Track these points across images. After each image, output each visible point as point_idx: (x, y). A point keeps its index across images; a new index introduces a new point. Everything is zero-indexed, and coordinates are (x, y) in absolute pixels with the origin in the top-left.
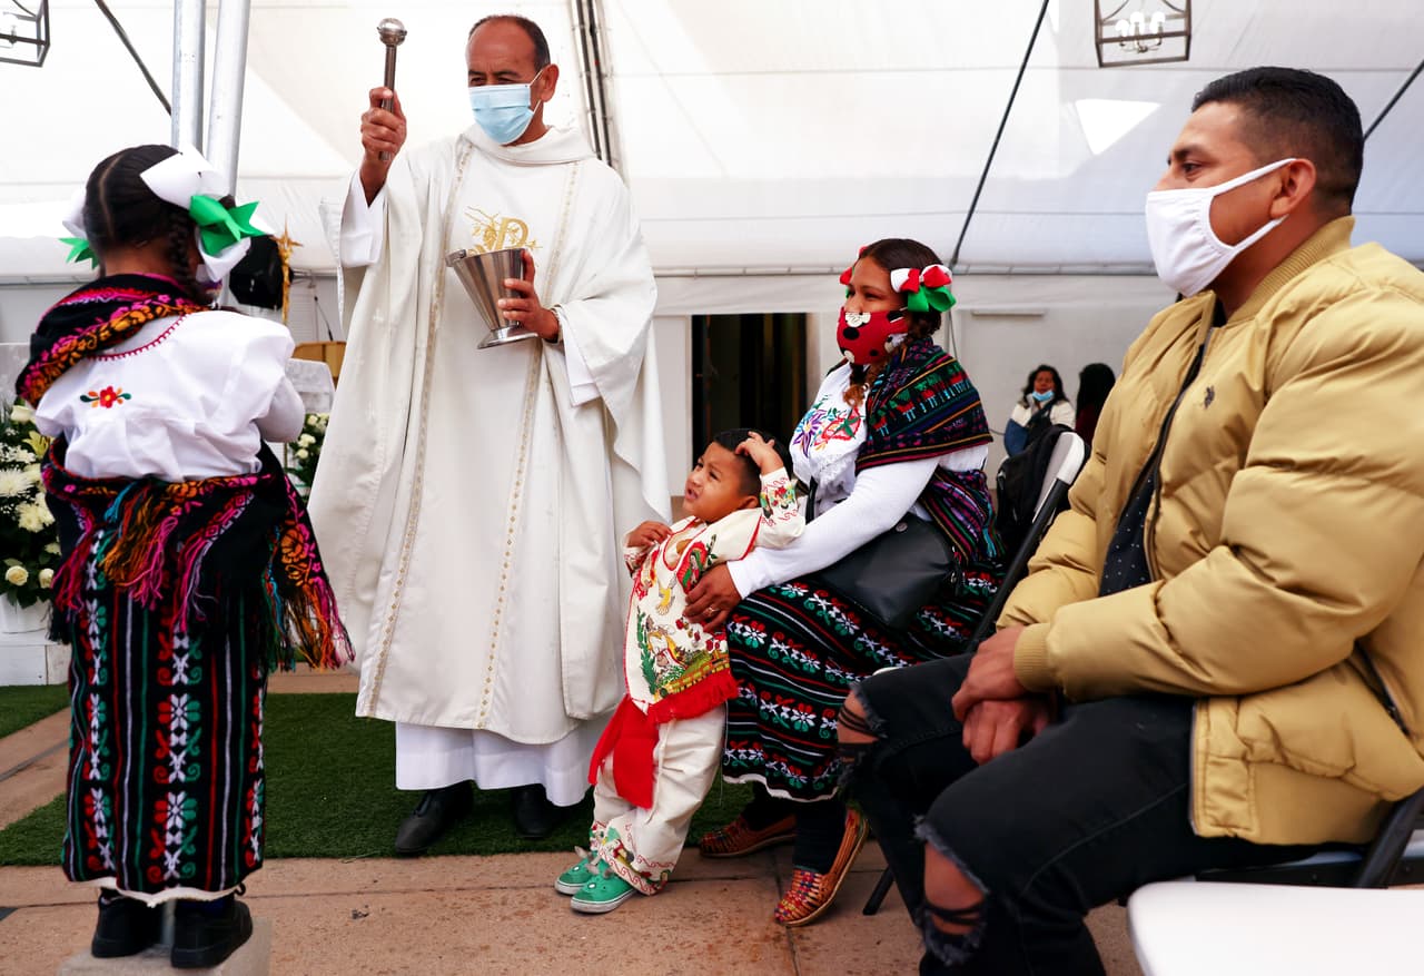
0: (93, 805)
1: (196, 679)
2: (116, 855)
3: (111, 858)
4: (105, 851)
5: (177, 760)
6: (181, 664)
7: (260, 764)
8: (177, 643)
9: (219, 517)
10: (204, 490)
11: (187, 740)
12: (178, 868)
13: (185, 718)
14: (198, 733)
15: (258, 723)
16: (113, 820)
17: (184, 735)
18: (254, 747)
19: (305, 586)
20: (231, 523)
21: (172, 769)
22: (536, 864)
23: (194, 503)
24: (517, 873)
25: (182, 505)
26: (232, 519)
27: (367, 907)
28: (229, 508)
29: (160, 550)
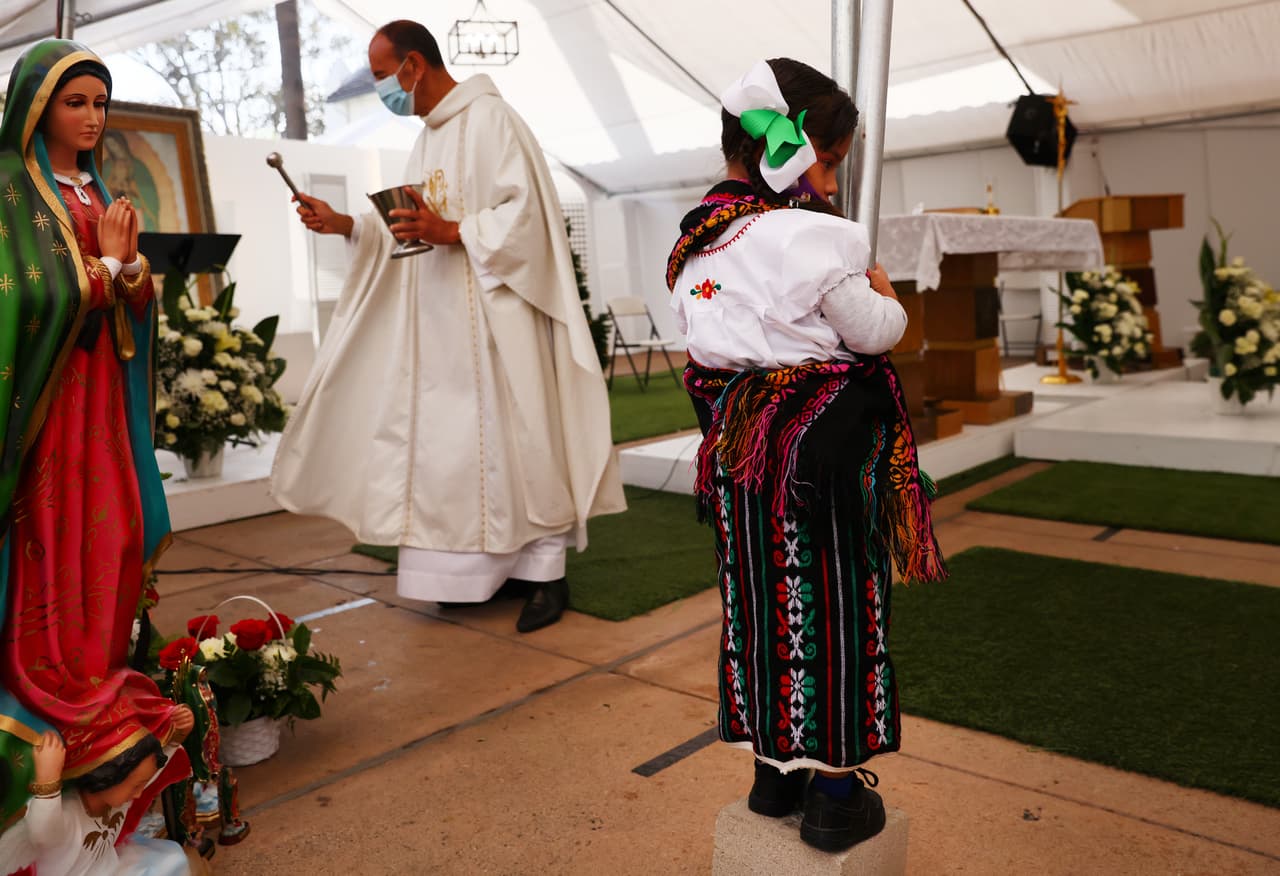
0: (733, 674)
1: (807, 562)
2: (751, 723)
3: (748, 724)
4: (743, 717)
5: (796, 639)
6: (792, 547)
7: (881, 647)
8: (787, 527)
9: (812, 403)
10: (797, 377)
11: (802, 620)
12: (802, 740)
13: (799, 598)
14: (812, 613)
15: (873, 608)
16: (747, 690)
17: (800, 615)
18: (871, 630)
19: (903, 492)
20: (824, 408)
21: (791, 647)
22: (1244, 815)
23: (788, 390)
24: (1215, 821)
25: (779, 393)
26: (825, 404)
27: (1040, 809)
28: (821, 393)
29: (762, 436)
